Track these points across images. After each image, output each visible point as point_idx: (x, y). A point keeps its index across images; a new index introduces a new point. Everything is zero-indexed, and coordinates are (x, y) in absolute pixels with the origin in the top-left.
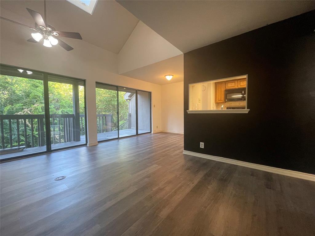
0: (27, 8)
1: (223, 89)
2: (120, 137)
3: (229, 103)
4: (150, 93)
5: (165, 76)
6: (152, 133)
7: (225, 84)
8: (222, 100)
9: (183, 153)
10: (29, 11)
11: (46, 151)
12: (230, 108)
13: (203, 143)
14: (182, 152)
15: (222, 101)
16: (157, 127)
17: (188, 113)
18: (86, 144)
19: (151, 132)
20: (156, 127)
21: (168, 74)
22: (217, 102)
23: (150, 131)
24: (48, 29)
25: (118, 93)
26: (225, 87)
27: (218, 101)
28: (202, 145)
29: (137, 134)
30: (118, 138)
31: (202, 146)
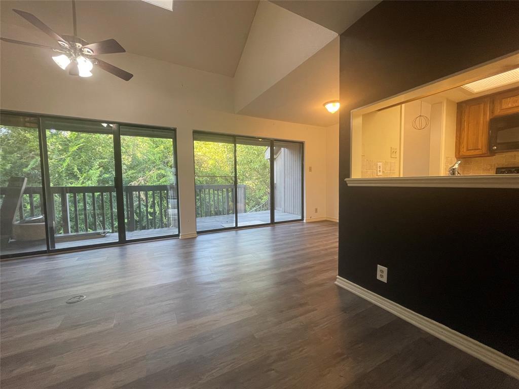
0: (14, 10)
1: (485, 118)
2: (238, 226)
3: (504, 155)
4: (301, 144)
5: (324, 105)
6: (305, 221)
7: (493, 102)
8: (480, 147)
9: (336, 282)
10: (21, 15)
11: (118, 241)
12: (509, 170)
13: (385, 269)
14: (335, 279)
15: (477, 152)
16: (316, 210)
17: (349, 185)
18: (178, 235)
19: (302, 219)
20: (314, 210)
21: (329, 100)
22: (461, 153)
23: (300, 217)
24: (79, 46)
25: (235, 146)
26: (492, 112)
27: (464, 152)
28: (382, 273)
29: (273, 223)
30: (237, 228)
31: (382, 276)
